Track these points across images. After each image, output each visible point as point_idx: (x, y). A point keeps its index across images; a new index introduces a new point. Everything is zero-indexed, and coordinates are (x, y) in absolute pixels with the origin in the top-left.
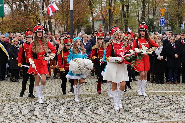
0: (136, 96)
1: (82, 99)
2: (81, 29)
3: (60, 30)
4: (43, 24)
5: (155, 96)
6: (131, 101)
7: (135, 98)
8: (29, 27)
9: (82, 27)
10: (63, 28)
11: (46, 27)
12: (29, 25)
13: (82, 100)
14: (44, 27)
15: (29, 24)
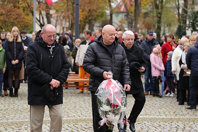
0: (164, 123)
1: (87, 125)
2: (93, 26)
3: (63, 26)
4: (38, 17)
5: (192, 123)
6: (156, 130)
7: (162, 126)
8: (17, 20)
9: (95, 22)
10: (68, 24)
11: (41, 21)
12: (17, 18)
13: (87, 127)
14: (39, 21)
15: (17, 16)
